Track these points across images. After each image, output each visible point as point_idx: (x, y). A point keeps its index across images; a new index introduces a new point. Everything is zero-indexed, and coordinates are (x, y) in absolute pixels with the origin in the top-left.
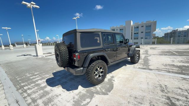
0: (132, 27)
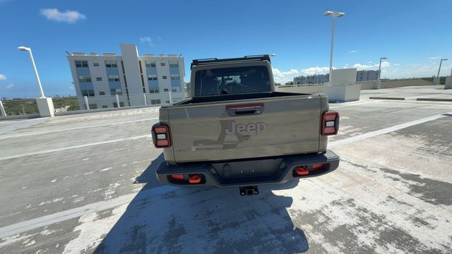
0: (140, 62)
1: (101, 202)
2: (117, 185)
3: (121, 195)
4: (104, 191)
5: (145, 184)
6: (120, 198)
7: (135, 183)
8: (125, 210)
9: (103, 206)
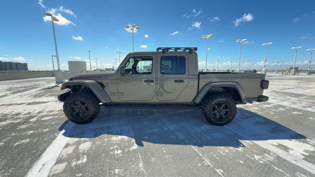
1: (281, 156)
2: (257, 157)
3: (263, 148)
4: (273, 163)
5: (240, 140)
6: (265, 148)
7: (244, 146)
8: (269, 140)
9: (281, 153)
